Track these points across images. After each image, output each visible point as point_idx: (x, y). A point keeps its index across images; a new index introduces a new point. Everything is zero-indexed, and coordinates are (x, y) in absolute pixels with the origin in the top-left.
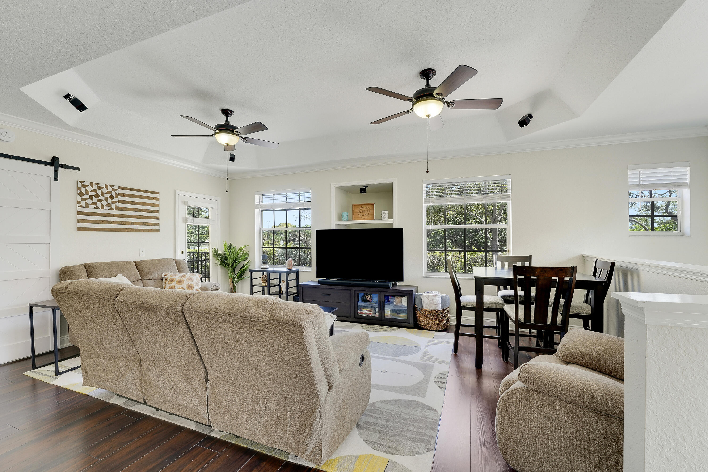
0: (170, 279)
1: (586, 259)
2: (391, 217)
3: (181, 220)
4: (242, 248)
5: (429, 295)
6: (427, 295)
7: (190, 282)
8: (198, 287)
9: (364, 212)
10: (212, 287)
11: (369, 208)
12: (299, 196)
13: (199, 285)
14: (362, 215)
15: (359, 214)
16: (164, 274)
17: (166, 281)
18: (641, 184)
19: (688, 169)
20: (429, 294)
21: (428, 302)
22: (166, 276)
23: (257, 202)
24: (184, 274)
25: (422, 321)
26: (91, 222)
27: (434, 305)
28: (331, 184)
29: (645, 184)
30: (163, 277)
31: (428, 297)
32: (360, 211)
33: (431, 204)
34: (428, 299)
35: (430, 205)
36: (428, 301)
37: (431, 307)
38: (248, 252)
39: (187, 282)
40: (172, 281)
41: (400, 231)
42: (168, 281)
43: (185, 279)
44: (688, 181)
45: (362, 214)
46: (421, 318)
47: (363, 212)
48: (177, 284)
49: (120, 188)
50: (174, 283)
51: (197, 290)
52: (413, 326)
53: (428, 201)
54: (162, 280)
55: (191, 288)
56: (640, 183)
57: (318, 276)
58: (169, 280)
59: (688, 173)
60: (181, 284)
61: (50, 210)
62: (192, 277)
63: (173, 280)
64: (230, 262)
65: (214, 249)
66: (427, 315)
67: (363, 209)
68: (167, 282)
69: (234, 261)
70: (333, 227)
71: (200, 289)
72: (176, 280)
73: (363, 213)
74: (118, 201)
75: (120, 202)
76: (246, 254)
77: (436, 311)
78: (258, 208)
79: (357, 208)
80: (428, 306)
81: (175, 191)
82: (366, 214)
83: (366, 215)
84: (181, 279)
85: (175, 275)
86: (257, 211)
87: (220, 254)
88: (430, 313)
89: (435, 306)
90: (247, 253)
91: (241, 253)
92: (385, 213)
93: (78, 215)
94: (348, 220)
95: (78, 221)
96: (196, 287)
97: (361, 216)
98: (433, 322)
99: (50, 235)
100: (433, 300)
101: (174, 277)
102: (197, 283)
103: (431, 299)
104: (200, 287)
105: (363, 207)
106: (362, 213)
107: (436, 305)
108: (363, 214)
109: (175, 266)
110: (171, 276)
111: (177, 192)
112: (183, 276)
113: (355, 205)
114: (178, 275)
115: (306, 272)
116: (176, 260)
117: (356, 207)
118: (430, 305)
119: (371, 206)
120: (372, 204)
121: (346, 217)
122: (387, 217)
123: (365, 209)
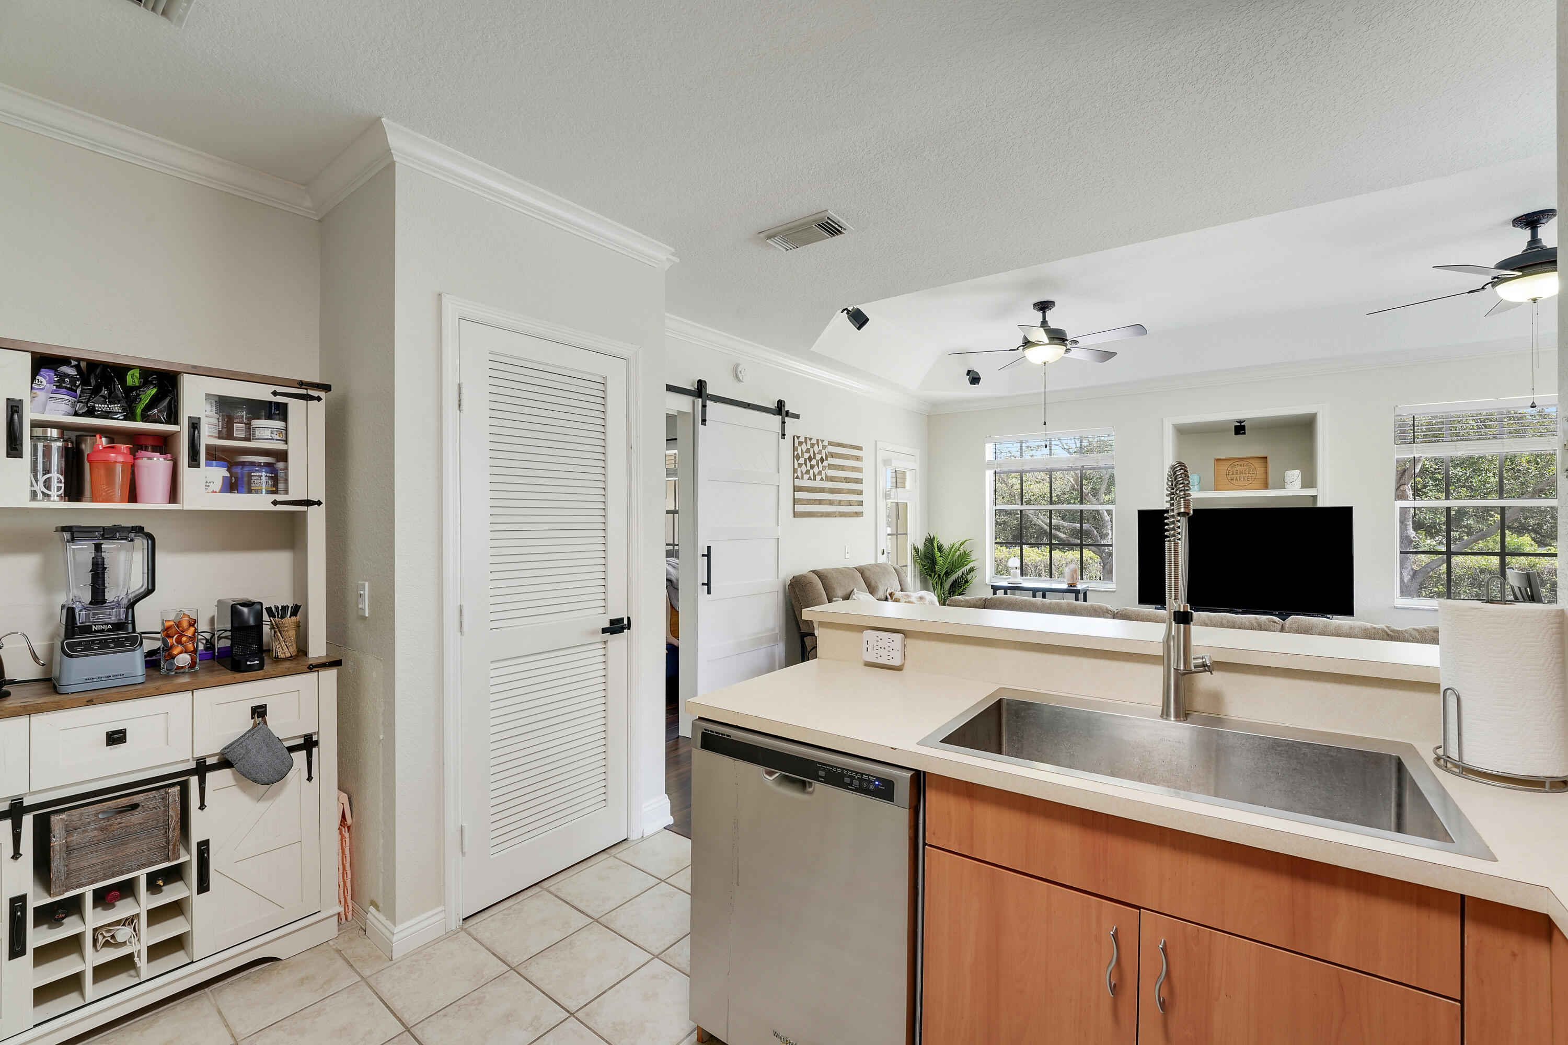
2: (1309, 480)
3: (884, 495)
4: (960, 545)
9: (1241, 473)
11: (1252, 466)
14: (1237, 479)
15: (1230, 477)
23: (989, 455)
26: (805, 502)
28: (1162, 419)
32: (1231, 472)
33: (1416, 456)
35: (1414, 457)
41: (1346, 513)
45: (1235, 478)
47: (1239, 473)
49: (830, 444)
57: (1140, 601)
61: (778, 486)
67: (1238, 468)
73: (1238, 476)
74: (827, 465)
75: (830, 466)
78: (989, 468)
79: (1224, 467)
81: (877, 442)
82: (1246, 478)
83: (1246, 480)
91: (957, 553)
92: (1293, 475)
93: (794, 491)
94: (1201, 490)
95: (796, 501)
97: (1234, 482)
99: (778, 525)
105: (1240, 463)
106: (1235, 476)
111: (879, 445)
113: (1217, 460)
115: (1103, 591)
117: (1221, 463)
119: (1262, 461)
120: (1266, 458)
121: (1196, 483)
122: (1298, 483)
123: (1243, 468)
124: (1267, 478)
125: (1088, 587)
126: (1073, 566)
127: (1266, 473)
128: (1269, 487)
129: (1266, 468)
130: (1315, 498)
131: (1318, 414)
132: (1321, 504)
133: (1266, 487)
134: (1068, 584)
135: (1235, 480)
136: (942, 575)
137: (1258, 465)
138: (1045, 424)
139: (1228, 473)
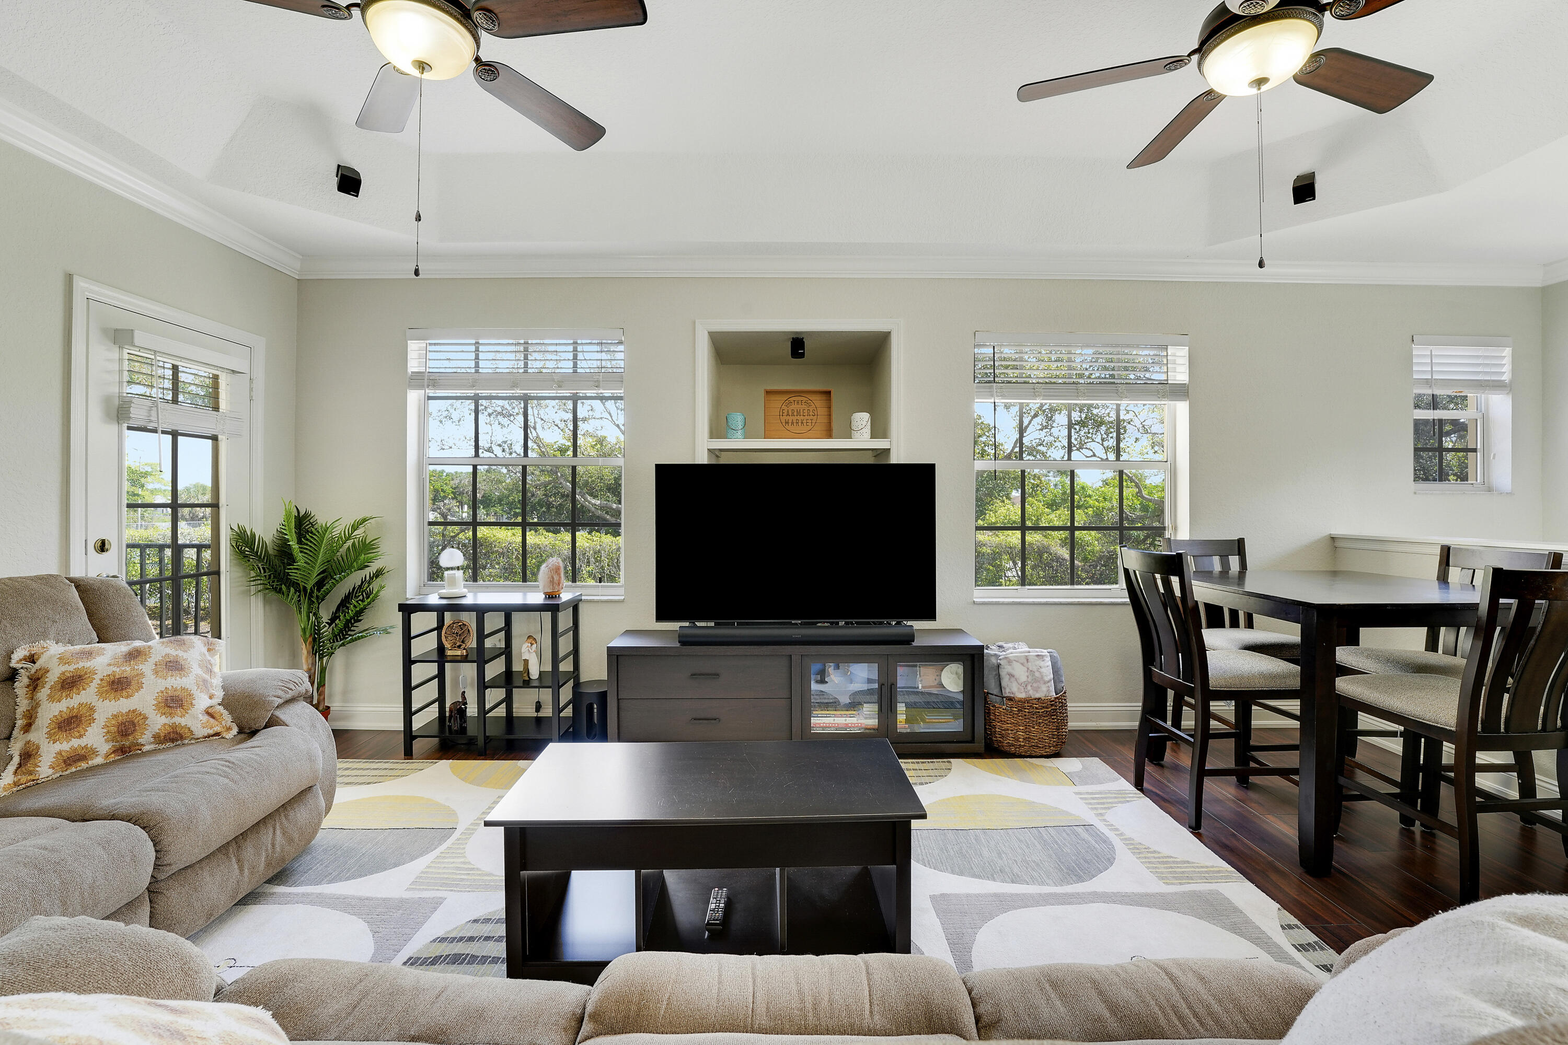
0: (63, 673)
1: (1338, 544)
2: (879, 429)
3: (96, 412)
4: (355, 527)
5: (1026, 656)
6: (1021, 656)
7: (174, 682)
8: (211, 698)
9: (798, 414)
10: (280, 693)
11: (812, 404)
12: (572, 354)
13: (212, 686)
14: (792, 423)
15: (783, 419)
16: (20, 653)
17: (35, 682)
18: (1435, 379)
19: (1507, 352)
20: (1026, 654)
21: (1028, 677)
22: (34, 663)
23: (414, 366)
24: (138, 644)
25: (1010, 732)
27: (1045, 683)
28: (694, 323)
29: (1440, 379)
30: (18, 666)
31: (1025, 661)
32: (785, 412)
34: (1028, 669)
36: (1027, 674)
37: (1037, 691)
38: (374, 542)
39: (160, 681)
40: (71, 683)
41: (927, 472)
42: (48, 686)
43: (146, 668)
44: (1506, 377)
45: (790, 421)
46: (1008, 724)
47: (795, 414)
48: (102, 694)
50: (87, 696)
51: (210, 711)
52: (982, 750)
53: (989, 390)
54: (10, 683)
55: (181, 706)
56: (1432, 376)
57: (661, 616)
58: (53, 677)
59: (1507, 361)
60: (124, 693)
62: (180, 653)
63: (80, 676)
64: (306, 578)
65: (236, 529)
66: (1027, 714)
67: (794, 407)
68: (43, 693)
69: (322, 575)
70: (702, 458)
71: (221, 708)
72: (97, 678)
73: (795, 418)
76: (366, 548)
77: (1051, 702)
78: (417, 387)
79: (777, 403)
80: (1029, 688)
81: (69, 279)
82: (805, 421)
83: (805, 424)
84: (127, 670)
85: (89, 654)
86: (414, 397)
87: (262, 551)
88: (1036, 708)
89: (1047, 685)
90: (373, 545)
91: (350, 543)
92: (862, 419)
94: (746, 436)
96: (202, 702)
97: (789, 427)
98: (1041, 733)
100: (1042, 670)
101: (81, 665)
102: (205, 681)
103: (1035, 669)
104: (219, 694)
106: (790, 418)
107: (1048, 682)
108: (795, 421)
109: (78, 609)
110: (62, 660)
111: (80, 284)
112: (134, 655)
113: (768, 392)
114: (100, 653)
116: (82, 583)
117: (773, 397)
118: (1035, 685)
119: (824, 397)
120: (829, 392)
121: (740, 427)
122: (867, 432)
123: (800, 406)
124: (830, 423)
125: (581, 595)
126: (555, 561)
127: (830, 415)
128: (834, 435)
129: (830, 408)
130: (887, 451)
131: (892, 333)
132: (894, 459)
133: (829, 435)
134: (545, 594)
135: (790, 424)
136: (309, 588)
137: (818, 402)
138: (418, 218)
139: (781, 414)
